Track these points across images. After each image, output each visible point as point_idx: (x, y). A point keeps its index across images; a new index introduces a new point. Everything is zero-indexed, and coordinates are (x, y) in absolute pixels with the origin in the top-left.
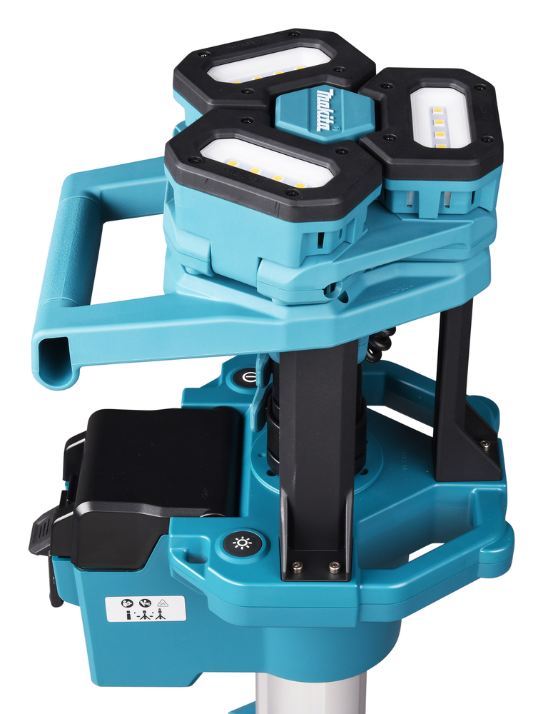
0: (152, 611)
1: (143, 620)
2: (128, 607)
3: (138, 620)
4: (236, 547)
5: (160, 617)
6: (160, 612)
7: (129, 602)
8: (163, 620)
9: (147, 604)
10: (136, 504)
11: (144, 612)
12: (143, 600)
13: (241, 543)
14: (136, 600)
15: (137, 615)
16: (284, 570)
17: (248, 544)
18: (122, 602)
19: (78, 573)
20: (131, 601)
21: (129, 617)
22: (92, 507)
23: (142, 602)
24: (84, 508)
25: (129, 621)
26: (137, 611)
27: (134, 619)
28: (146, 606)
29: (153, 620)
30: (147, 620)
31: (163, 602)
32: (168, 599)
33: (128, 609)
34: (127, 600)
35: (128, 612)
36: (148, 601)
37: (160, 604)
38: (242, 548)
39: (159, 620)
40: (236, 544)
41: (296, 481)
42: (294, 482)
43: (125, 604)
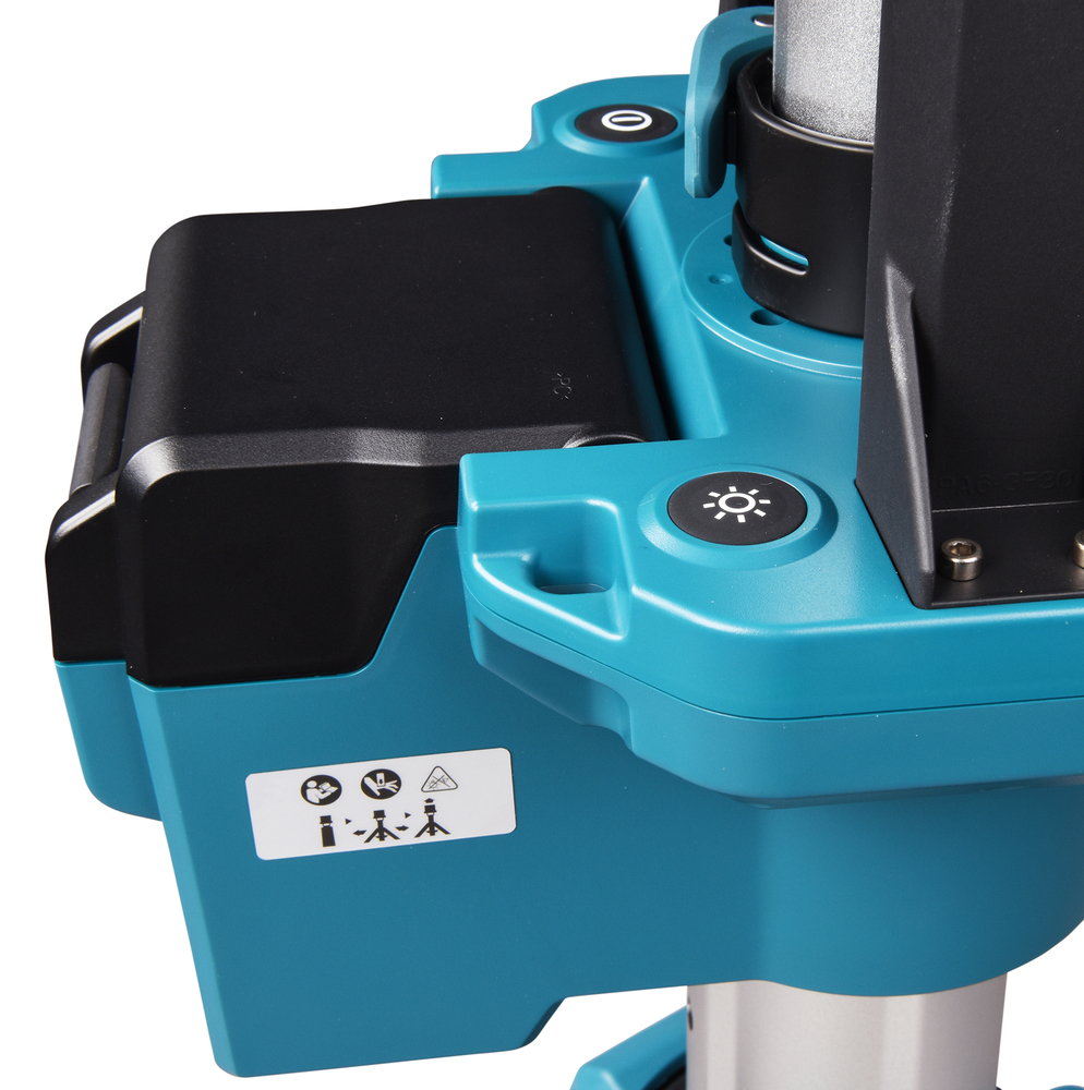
0: (404, 810)
1: (376, 844)
2: (323, 802)
3: (359, 844)
4: (720, 516)
5: (432, 827)
6: (430, 809)
7: (326, 786)
8: (439, 837)
9: (389, 786)
10: (333, 434)
11: (379, 814)
12: (372, 775)
13: (732, 502)
14: (350, 774)
15: (354, 827)
16: (926, 563)
17: (758, 506)
18: (304, 788)
19: (144, 695)
20: (334, 782)
21: (328, 837)
22: (180, 456)
23: (369, 781)
24: (154, 462)
25: (330, 850)
26: (354, 813)
27: (346, 842)
28: (386, 794)
29: (407, 839)
30: (389, 842)
31: (438, 774)
32: (454, 762)
33: (326, 810)
34: (320, 780)
35: (326, 819)
36: (390, 776)
37: (431, 783)
38: (742, 519)
39: (426, 838)
40: (718, 509)
41: (954, 220)
42: (944, 225)
43: (314, 795)
